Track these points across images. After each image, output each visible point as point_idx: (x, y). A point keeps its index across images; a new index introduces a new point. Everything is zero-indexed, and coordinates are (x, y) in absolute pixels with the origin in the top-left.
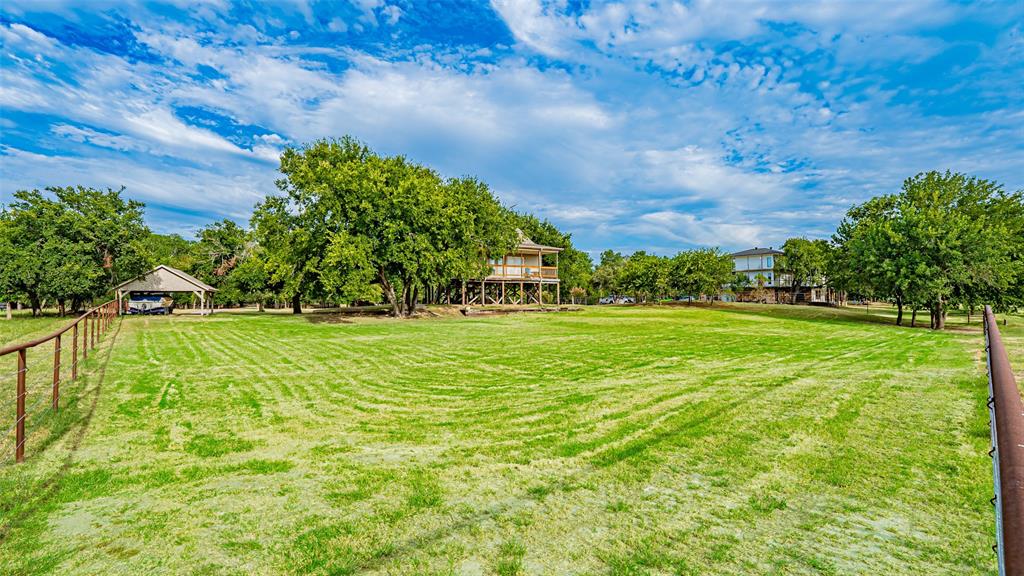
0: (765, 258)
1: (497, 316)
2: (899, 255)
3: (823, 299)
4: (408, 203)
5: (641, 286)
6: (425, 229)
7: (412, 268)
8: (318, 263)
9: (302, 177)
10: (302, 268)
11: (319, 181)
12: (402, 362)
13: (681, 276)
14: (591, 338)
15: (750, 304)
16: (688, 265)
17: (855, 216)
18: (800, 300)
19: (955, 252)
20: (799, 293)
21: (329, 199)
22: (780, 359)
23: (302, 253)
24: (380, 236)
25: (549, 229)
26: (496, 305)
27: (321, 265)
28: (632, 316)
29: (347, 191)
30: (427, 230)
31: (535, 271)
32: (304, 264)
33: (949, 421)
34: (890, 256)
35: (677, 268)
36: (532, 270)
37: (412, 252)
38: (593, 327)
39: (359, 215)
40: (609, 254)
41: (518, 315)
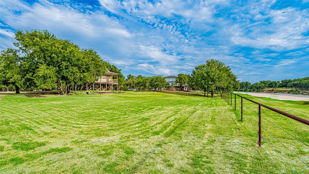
0: (173, 78)
1: (99, 94)
2: (205, 79)
3: (187, 90)
4: (71, 56)
5: (141, 85)
6: (76, 65)
7: (71, 78)
8: (32, 75)
9: (27, 43)
10: (24, 76)
11: (34, 45)
12: (76, 110)
13: (153, 83)
14: (132, 101)
15: (169, 91)
16: (155, 80)
17: (196, 69)
18: (182, 90)
19: (217, 79)
20: (181, 88)
21: (39, 52)
22: (185, 106)
23: (24, 71)
24: (59, 66)
25: (114, 67)
26: (98, 91)
27: (34, 76)
28: (140, 94)
29: (46, 50)
30: (77, 66)
31: (110, 80)
32: (25, 75)
33: (233, 119)
34: (203, 79)
35: (152, 81)
36: (109, 80)
37: (71, 73)
38: (130, 98)
39: (50, 59)
40: (130, 75)
41: (106, 94)
